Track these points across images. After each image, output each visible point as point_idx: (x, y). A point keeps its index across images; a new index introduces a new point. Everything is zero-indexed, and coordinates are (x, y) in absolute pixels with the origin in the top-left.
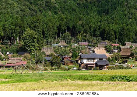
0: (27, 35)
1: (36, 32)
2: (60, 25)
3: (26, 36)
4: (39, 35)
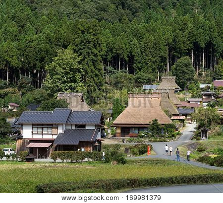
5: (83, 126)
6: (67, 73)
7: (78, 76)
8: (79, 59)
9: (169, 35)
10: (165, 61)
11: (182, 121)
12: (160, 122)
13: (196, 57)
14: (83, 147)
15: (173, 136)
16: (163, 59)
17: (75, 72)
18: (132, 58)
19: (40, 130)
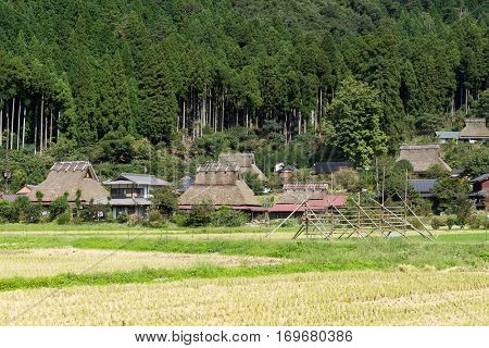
0: (345, 102)
1: (377, 91)
2: (464, 63)
3: (340, 106)
4: (389, 100)
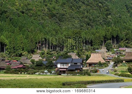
2: (105, 35)
5: (77, 64)
6: (71, 47)
7: (75, 47)
8: (75, 42)
9: (104, 34)
10: (103, 42)
11: (109, 61)
12: (101, 62)
13: (113, 40)
14: (77, 70)
15: (106, 66)
16: (102, 42)
17: (73, 46)
18: (91, 41)
19: (63, 65)
